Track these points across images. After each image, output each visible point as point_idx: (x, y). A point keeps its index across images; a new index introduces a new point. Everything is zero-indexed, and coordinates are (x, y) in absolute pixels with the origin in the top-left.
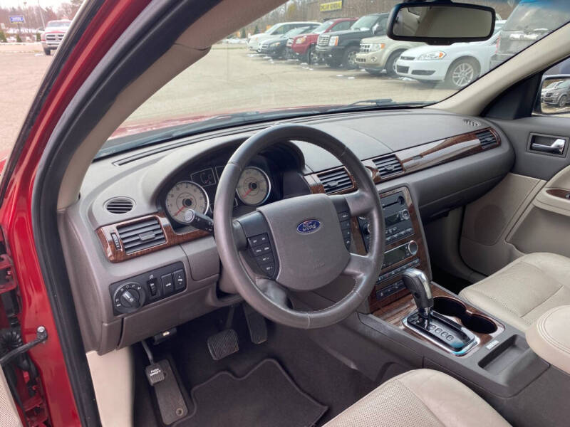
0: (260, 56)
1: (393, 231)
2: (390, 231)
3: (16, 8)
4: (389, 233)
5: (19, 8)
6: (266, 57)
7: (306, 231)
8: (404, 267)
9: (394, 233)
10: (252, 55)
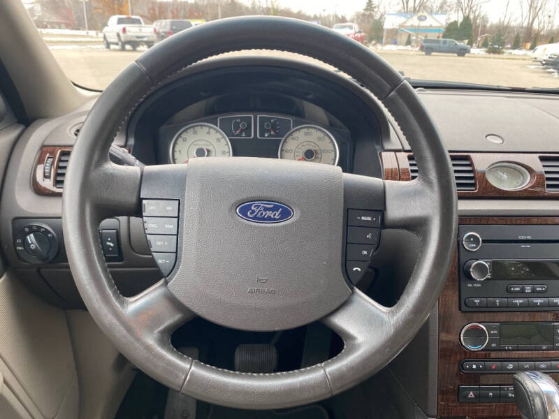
0: (544, 69)
1: (534, 291)
2: (528, 289)
3: (318, 15)
4: (523, 291)
5: (320, 15)
6: (551, 70)
7: (255, 218)
8: (526, 365)
9: (535, 293)
10: (533, 67)
